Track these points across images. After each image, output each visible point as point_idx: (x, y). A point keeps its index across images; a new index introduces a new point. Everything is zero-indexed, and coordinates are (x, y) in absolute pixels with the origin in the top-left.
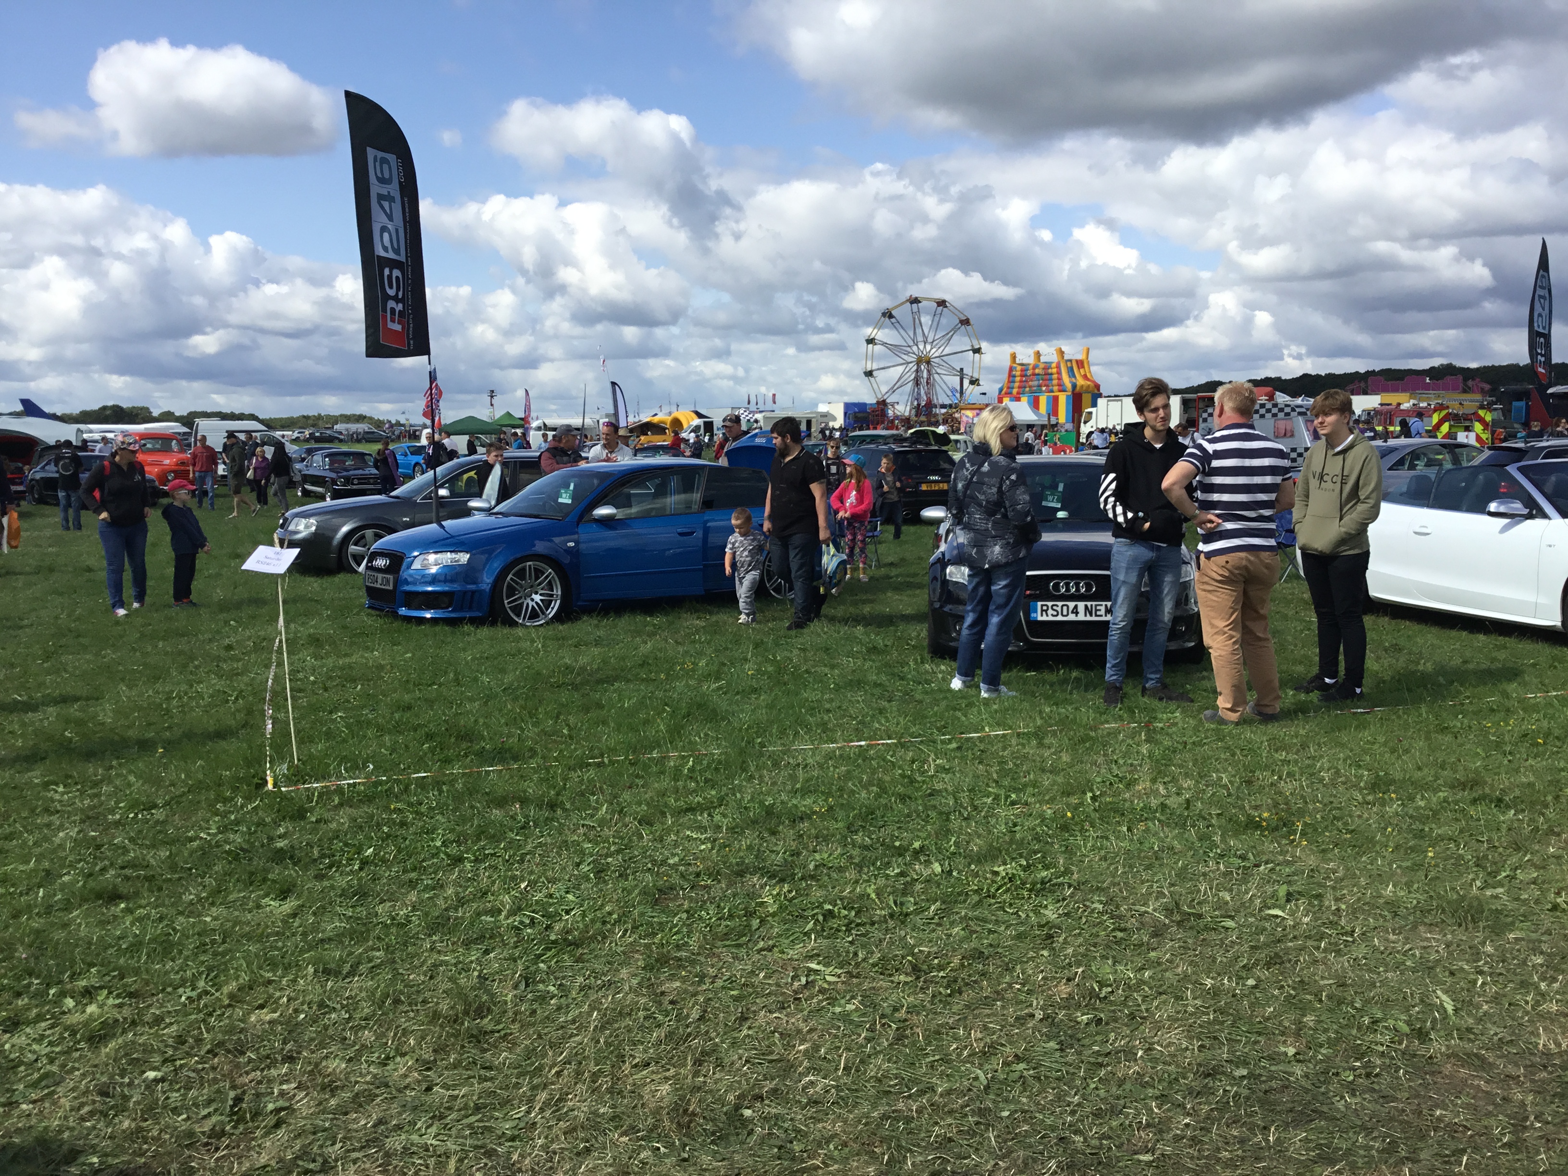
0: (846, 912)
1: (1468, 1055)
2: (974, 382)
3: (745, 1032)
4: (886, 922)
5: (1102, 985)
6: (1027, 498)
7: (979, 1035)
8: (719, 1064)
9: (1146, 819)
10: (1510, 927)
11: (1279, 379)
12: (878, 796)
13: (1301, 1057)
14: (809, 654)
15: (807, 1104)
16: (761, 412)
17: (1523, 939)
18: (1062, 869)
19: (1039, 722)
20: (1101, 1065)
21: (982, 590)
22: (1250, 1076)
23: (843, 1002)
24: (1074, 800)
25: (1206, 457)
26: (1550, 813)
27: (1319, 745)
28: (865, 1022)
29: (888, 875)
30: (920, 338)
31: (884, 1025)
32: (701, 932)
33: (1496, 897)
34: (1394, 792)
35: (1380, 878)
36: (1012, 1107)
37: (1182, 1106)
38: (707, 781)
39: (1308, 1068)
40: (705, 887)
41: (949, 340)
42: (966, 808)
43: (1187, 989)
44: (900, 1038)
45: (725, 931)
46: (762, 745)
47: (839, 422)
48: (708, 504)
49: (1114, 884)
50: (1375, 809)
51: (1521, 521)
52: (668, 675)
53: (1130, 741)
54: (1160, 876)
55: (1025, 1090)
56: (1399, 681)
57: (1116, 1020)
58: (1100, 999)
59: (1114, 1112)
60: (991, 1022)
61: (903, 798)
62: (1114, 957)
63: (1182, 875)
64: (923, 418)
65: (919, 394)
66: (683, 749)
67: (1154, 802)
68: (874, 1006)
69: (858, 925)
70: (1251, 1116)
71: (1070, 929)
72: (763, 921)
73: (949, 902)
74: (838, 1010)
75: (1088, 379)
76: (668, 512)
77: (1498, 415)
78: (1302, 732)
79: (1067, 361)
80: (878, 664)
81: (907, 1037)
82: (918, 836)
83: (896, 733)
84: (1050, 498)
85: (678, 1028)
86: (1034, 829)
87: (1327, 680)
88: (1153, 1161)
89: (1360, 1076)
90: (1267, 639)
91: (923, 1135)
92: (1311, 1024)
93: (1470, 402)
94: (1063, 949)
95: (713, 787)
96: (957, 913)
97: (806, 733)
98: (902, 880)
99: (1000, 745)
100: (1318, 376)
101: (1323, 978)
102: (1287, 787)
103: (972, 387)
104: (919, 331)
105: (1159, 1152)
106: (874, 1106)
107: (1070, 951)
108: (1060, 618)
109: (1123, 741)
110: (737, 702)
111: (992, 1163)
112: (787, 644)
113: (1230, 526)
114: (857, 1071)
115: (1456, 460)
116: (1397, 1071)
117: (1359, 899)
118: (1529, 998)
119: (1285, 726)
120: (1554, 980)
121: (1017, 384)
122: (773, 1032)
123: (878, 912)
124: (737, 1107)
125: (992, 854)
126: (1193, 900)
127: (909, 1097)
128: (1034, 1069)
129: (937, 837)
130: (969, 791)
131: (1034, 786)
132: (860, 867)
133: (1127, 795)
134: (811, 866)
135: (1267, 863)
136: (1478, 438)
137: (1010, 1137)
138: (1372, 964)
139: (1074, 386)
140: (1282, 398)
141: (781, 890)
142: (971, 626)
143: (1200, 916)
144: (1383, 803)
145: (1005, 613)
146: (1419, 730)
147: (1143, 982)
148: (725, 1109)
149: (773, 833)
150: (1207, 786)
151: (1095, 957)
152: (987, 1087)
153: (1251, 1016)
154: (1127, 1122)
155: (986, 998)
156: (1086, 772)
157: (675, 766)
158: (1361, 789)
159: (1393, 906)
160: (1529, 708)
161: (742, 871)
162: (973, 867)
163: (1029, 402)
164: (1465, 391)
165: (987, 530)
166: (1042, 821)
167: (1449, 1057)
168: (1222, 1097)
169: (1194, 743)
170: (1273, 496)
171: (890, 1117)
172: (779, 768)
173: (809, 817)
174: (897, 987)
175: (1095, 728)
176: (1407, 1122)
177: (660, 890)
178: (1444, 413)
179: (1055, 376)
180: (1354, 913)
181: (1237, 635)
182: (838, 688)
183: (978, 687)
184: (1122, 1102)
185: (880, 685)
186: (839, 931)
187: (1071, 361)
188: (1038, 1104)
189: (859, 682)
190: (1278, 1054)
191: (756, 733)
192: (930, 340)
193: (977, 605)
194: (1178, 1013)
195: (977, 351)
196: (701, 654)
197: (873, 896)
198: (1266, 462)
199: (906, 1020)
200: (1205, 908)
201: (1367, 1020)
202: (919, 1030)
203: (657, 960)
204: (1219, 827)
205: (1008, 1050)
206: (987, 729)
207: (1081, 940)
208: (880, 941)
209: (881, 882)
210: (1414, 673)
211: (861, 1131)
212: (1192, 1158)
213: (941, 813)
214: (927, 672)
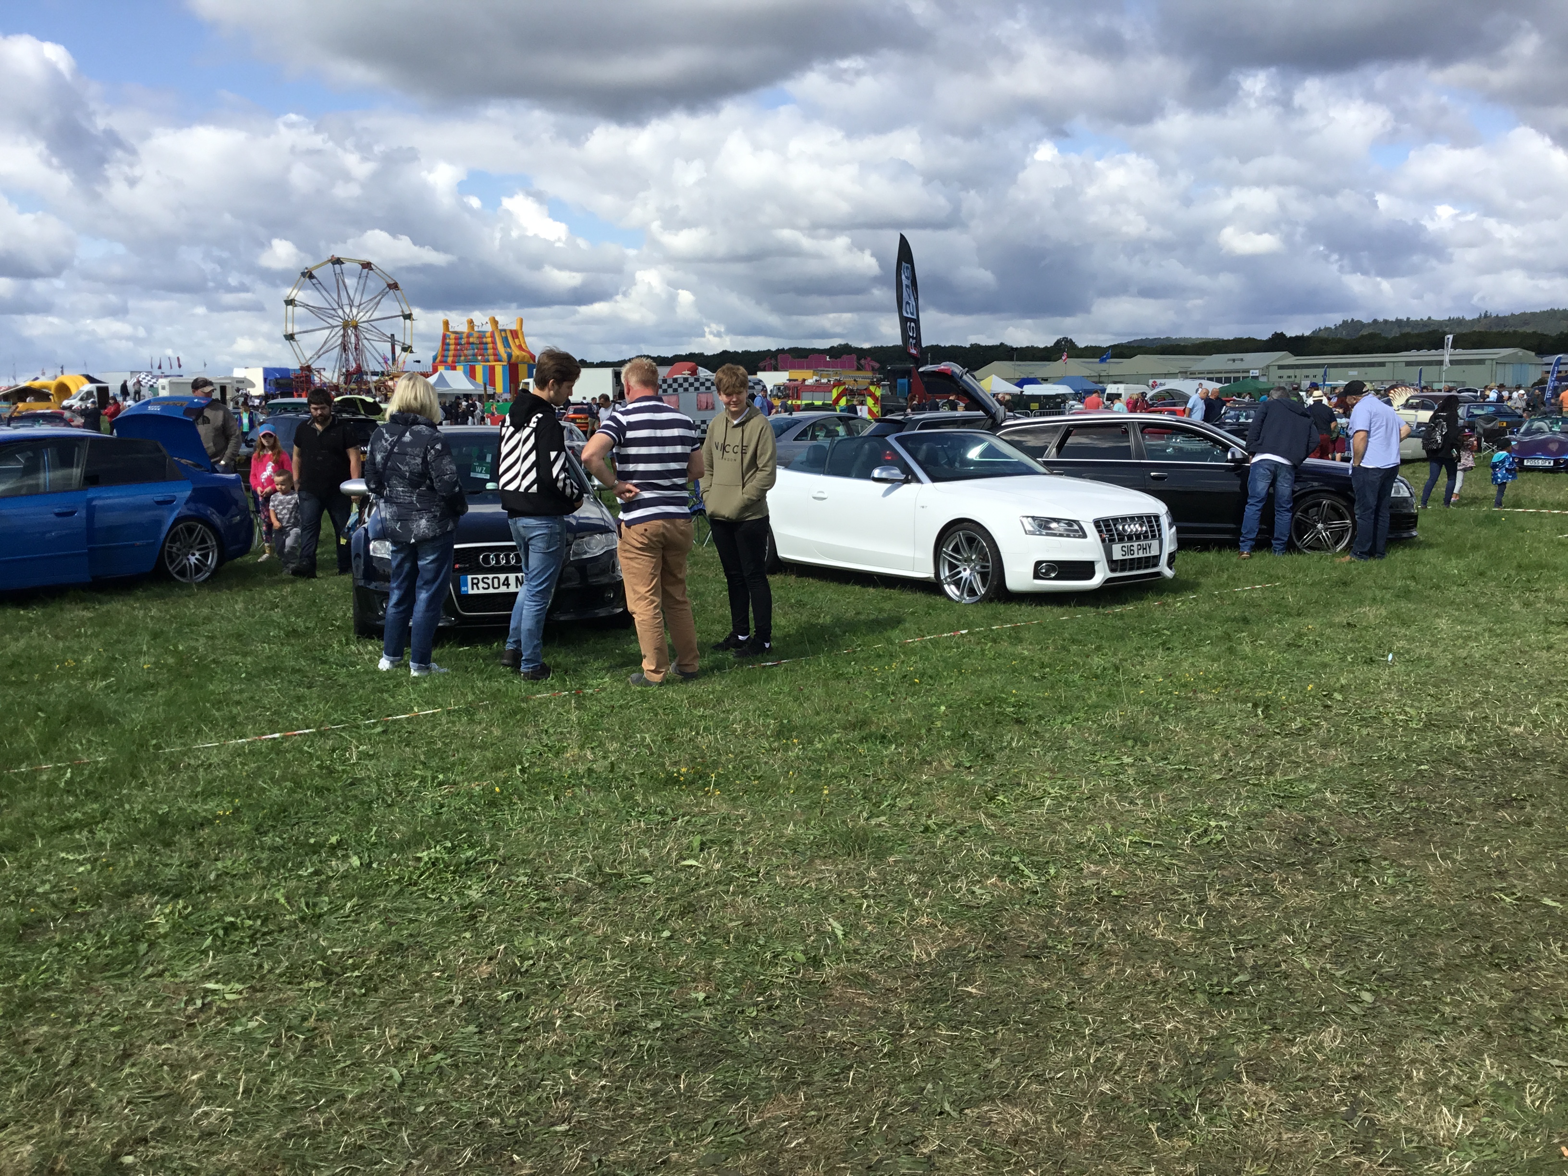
0: (251, 922)
1: (855, 975)
2: (406, 349)
3: (127, 1070)
4: (296, 927)
5: (523, 958)
6: (454, 468)
7: (394, 1031)
8: (95, 1111)
9: (574, 785)
10: (890, 851)
11: (702, 355)
12: (292, 791)
13: (710, 1001)
14: (218, 642)
15: (200, 1138)
16: (166, 376)
17: (900, 861)
18: (488, 846)
19: (470, 697)
20: (520, 1041)
21: (407, 566)
22: (666, 1027)
23: (244, 1020)
24: (502, 775)
25: (620, 429)
26: (924, 745)
27: (733, 699)
28: (269, 1038)
29: (300, 876)
30: (345, 301)
31: (291, 1037)
32: (75, 966)
33: (880, 825)
34: (796, 737)
35: (783, 819)
36: (428, 1100)
37: (599, 1068)
38: (88, 793)
39: (716, 1009)
40: (82, 914)
41: (378, 303)
42: (390, 795)
43: (606, 949)
44: (308, 1048)
45: (105, 961)
46: (158, 747)
47: (258, 390)
48: (91, 480)
49: (539, 855)
50: (779, 755)
51: (899, 486)
52: (44, 675)
53: (560, 710)
54: (584, 841)
55: (441, 1080)
56: (802, 634)
57: (536, 993)
58: (521, 973)
59: (532, 1086)
60: (408, 1016)
61: (319, 791)
62: (537, 929)
63: (605, 838)
64: (353, 386)
65: (347, 360)
66: (59, 759)
67: (581, 769)
68: (280, 1018)
69: (264, 934)
70: (664, 1067)
71: (494, 906)
72: (152, 945)
73: (366, 897)
74: (238, 1029)
75: (523, 350)
76: (42, 489)
77: (887, 391)
78: (719, 688)
79: (501, 331)
80: (296, 648)
81: (316, 1046)
82: (336, 830)
83: (315, 721)
84: (479, 469)
85: (43, 1079)
86: (461, 809)
87: (740, 637)
88: (569, 1130)
89: (762, 1010)
90: (685, 602)
91: (331, 1147)
92: (719, 966)
93: (861, 378)
94: (487, 927)
95: (96, 800)
96: (376, 907)
97: (211, 730)
98: (316, 879)
99: (429, 725)
100: (736, 353)
101: (731, 920)
102: (703, 742)
103: (404, 354)
104: (343, 294)
105: (575, 1119)
106: (277, 1128)
107: (493, 929)
108: (491, 591)
109: (554, 710)
110: (129, 702)
111: (405, 1163)
112: (192, 632)
113: (647, 495)
114: (259, 1091)
115: (849, 431)
116: (794, 1001)
117: (764, 841)
118: (905, 915)
119: (704, 683)
120: (925, 894)
121: (451, 353)
122: (161, 1066)
123: (288, 917)
124: (116, 1156)
125: (416, 840)
126: (615, 861)
127: (317, 1109)
128: (452, 1057)
129: (357, 829)
130: (394, 776)
131: (462, 764)
132: (267, 872)
133: (556, 765)
134: (212, 877)
135: (683, 816)
136: (870, 412)
137: (425, 1132)
138: (775, 900)
139: (510, 356)
140: (704, 373)
141: (174, 907)
142: (398, 604)
143: (621, 876)
144: (786, 748)
145: (433, 589)
146: (819, 678)
147: (564, 950)
148: (100, 1161)
149: (167, 844)
150: (631, 747)
151: (518, 932)
152: (402, 1085)
153: (666, 967)
154: (545, 1095)
155: (403, 991)
156: (516, 744)
157: (48, 780)
158: (768, 738)
159: (793, 844)
160: (908, 651)
161: (128, 891)
162: (395, 855)
163: (465, 372)
164: (858, 369)
165: (411, 503)
166: (470, 799)
167: (838, 979)
168: (637, 1053)
169: (621, 706)
170: (684, 465)
171: (294, 1135)
172: (179, 771)
173: (210, 822)
174: (306, 995)
175: (526, 700)
176: (803, 1048)
177: (25, 925)
178: (841, 388)
179: (490, 346)
180: (759, 854)
181: (658, 600)
182: (250, 678)
183: (407, 666)
184: (540, 1076)
185: (299, 671)
186: (242, 943)
187: (505, 331)
188: (455, 1092)
189: (274, 669)
190: (689, 1001)
191: (150, 734)
192: (356, 303)
193: (402, 582)
194: (597, 975)
195: (408, 317)
196: (86, 649)
197: (282, 900)
198: (676, 432)
199: (315, 1029)
200: (625, 867)
201: (769, 955)
202: (329, 1038)
203: (19, 1006)
204: (642, 786)
205: (424, 1042)
206: (416, 709)
207: (504, 916)
208: (290, 948)
209: (293, 883)
210: (815, 626)
211: (261, 1157)
212: (607, 1120)
213: (362, 803)
214: (353, 653)
